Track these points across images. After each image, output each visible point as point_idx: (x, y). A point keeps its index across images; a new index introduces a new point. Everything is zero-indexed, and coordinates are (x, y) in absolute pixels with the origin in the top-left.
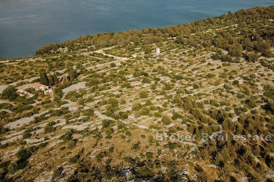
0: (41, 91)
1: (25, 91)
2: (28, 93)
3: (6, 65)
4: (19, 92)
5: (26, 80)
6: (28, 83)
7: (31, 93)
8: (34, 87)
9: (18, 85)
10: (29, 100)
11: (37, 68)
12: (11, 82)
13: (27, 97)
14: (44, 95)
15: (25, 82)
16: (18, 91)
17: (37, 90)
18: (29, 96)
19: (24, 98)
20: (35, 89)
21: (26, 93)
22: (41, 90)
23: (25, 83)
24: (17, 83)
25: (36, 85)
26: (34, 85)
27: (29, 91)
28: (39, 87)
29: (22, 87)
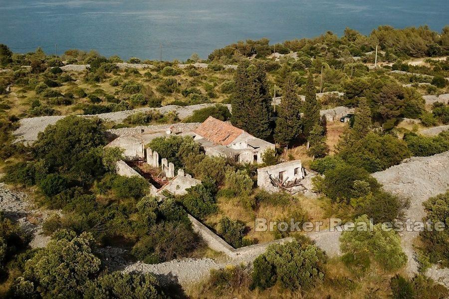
0: (233, 162)
1: (149, 152)
2: (164, 161)
3: (117, 68)
4: (117, 153)
5: (166, 109)
6: (176, 120)
7: (178, 165)
8: (198, 138)
9: (130, 122)
10: (161, 217)
11: (212, 84)
12: (108, 110)
13: (154, 192)
14: (257, 191)
15: (162, 116)
16: (112, 145)
17: (212, 152)
18: (166, 187)
19: (135, 190)
20: (202, 150)
21: (153, 161)
22: (237, 157)
23: (161, 119)
24: (128, 115)
25: (208, 130)
26: (201, 131)
27: (174, 155)
28: (224, 140)
29: (143, 131)
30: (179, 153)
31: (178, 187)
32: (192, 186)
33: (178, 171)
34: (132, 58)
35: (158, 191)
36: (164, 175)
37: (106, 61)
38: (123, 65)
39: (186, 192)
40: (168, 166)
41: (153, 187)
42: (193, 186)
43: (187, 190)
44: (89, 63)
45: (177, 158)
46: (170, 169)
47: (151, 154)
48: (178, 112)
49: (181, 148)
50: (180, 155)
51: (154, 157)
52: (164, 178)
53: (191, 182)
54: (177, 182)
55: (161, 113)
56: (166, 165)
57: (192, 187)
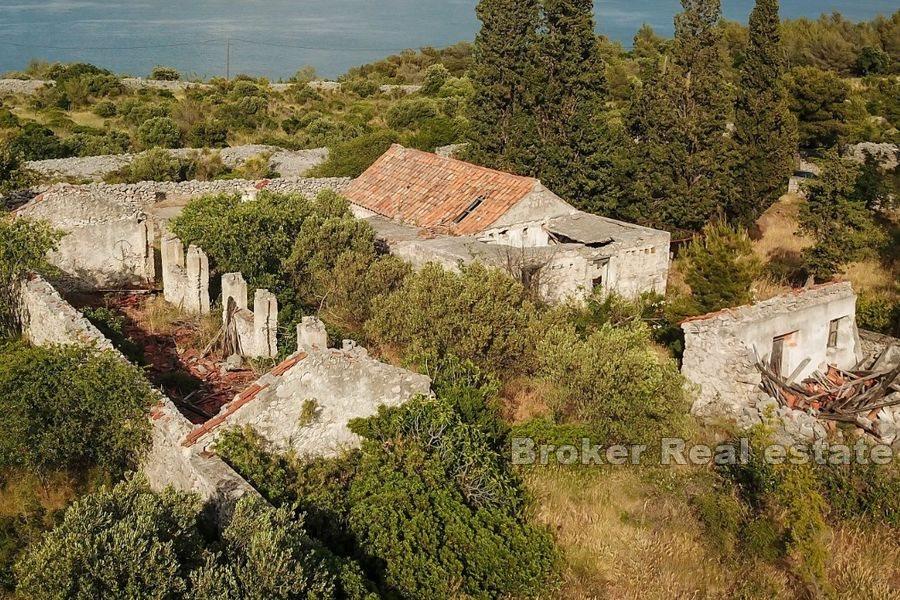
1: (171, 250)
5: (240, 154)
12: (67, 153)
13: (171, 441)
15: (227, 170)
20: (379, 249)
21: (185, 286)
23: (225, 176)
24: (122, 165)
25: (392, 189)
26: (367, 193)
27: (272, 265)
28: (459, 219)
29: (161, 196)
30: (295, 255)
31: (311, 412)
32: (382, 407)
33: (301, 329)
34: (160, 69)
35: (192, 440)
36: (228, 346)
37: (94, 71)
38: (135, 82)
39: (357, 441)
40: (251, 307)
41: (169, 409)
42: (389, 402)
43: (356, 426)
44: (53, 77)
45: (287, 277)
46: (259, 319)
47: (178, 258)
48: (277, 160)
49: (302, 239)
50: (300, 265)
51: (192, 272)
52: (234, 361)
53: (377, 385)
54: (305, 386)
55: (226, 162)
56: (241, 302)
57: (387, 413)
